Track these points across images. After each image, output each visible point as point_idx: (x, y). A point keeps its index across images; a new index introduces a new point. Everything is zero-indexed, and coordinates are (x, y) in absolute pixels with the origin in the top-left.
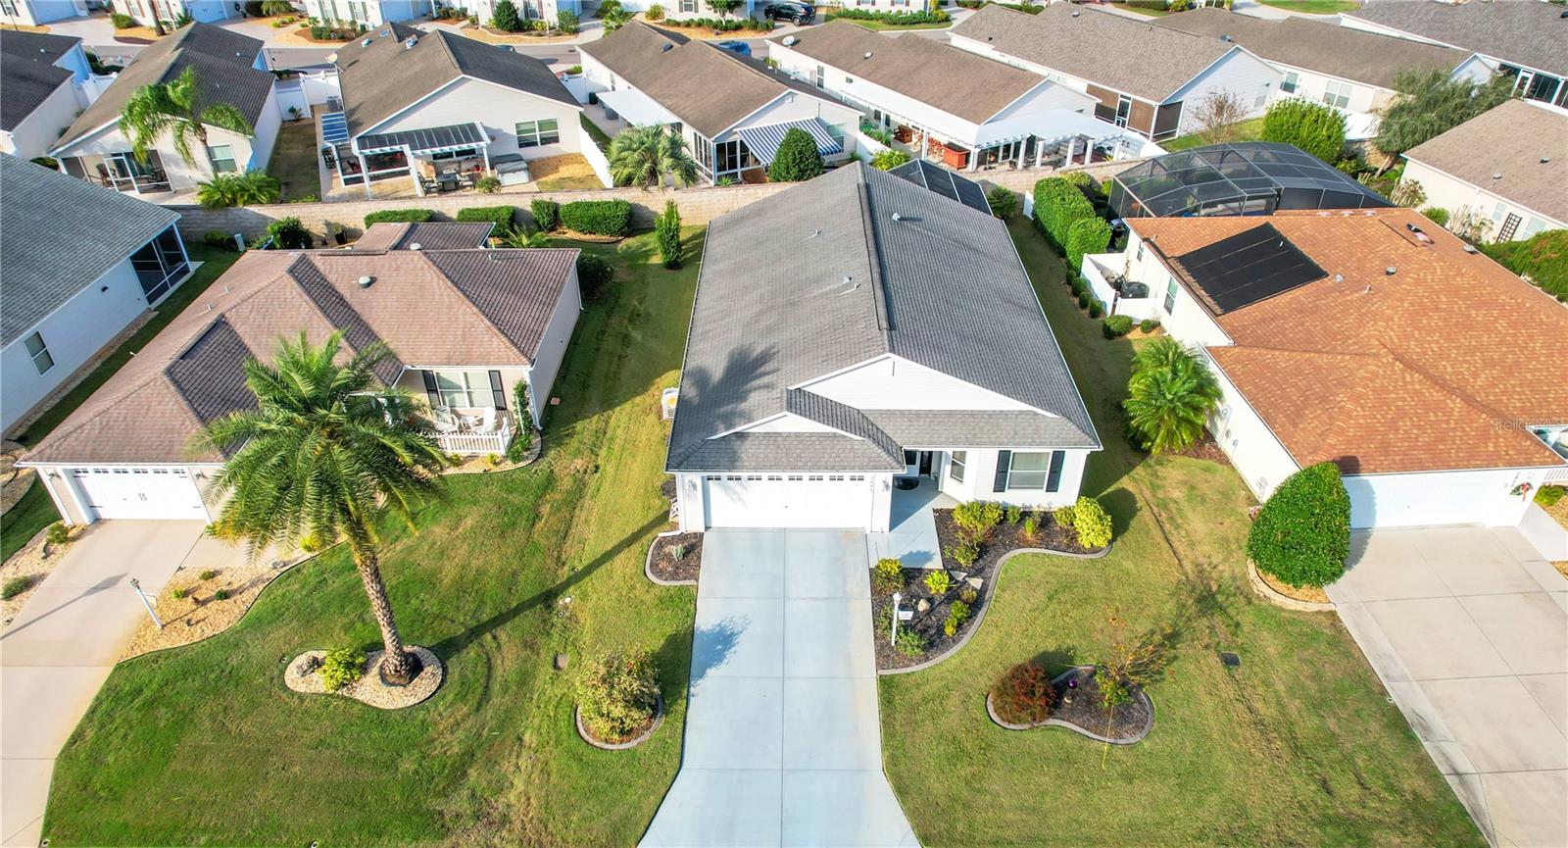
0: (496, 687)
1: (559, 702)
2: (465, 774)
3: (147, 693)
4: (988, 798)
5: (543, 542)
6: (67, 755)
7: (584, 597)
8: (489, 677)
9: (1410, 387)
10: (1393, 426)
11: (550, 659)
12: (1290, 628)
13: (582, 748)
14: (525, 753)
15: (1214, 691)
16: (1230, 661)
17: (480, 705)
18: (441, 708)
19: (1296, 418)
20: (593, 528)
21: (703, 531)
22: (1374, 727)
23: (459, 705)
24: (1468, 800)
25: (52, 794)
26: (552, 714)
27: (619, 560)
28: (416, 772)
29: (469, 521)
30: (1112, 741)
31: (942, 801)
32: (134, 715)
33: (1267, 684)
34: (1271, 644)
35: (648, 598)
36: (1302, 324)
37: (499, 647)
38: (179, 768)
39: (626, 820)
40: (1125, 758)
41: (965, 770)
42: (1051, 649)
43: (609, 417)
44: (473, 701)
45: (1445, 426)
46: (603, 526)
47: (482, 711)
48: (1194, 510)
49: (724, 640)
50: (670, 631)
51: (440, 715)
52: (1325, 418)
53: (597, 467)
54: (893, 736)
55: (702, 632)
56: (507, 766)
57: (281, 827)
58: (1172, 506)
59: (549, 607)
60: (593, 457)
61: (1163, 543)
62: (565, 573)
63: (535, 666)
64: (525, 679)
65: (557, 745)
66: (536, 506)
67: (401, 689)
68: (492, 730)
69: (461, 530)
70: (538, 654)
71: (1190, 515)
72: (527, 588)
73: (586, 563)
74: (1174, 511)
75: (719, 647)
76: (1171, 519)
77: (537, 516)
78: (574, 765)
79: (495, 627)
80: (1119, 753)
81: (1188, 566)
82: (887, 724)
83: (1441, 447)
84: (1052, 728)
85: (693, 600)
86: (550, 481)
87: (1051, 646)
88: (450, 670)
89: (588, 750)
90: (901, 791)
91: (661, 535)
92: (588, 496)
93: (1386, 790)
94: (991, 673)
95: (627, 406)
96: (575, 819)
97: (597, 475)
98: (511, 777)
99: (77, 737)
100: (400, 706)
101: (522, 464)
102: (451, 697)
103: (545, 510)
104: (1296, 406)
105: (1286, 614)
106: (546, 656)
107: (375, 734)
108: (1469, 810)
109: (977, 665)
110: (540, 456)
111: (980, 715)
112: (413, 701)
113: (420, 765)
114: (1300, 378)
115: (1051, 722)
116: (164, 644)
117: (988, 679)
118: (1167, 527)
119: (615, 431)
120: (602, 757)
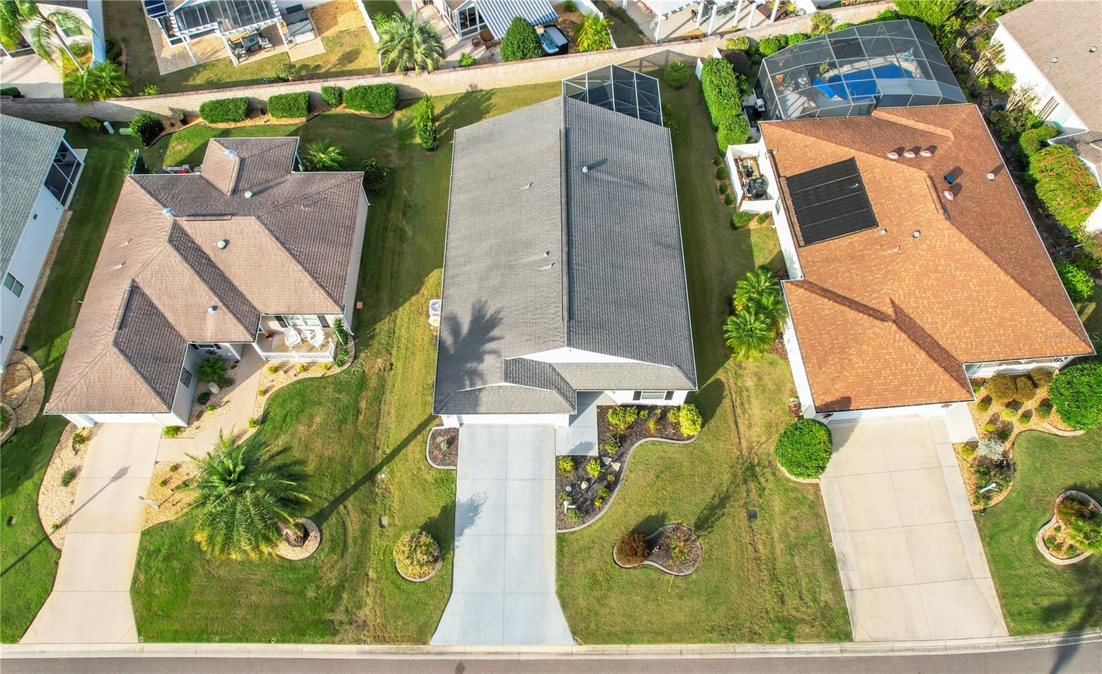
0: (350, 541)
1: (385, 551)
2: (341, 597)
3: (164, 551)
4: (608, 610)
5: (364, 432)
6: (135, 590)
7: (392, 472)
8: (345, 535)
9: (897, 344)
10: (878, 375)
11: (377, 520)
12: (791, 494)
13: (400, 581)
14: (370, 584)
15: (739, 538)
16: (752, 516)
17: (343, 554)
18: (323, 558)
19: (822, 362)
20: (393, 419)
21: (458, 426)
22: (817, 562)
23: (332, 555)
24: (851, 605)
25: (135, 613)
26: (382, 558)
27: (410, 447)
28: (316, 598)
29: (318, 419)
30: (677, 574)
31: (585, 612)
32: (162, 566)
33: (768, 533)
34: (777, 504)
35: (429, 478)
36: (849, 271)
37: (348, 513)
38: (194, 598)
39: (426, 623)
40: (681, 585)
41: (597, 594)
42: (653, 514)
43: (396, 316)
44: (339, 551)
45: (909, 373)
46: (400, 417)
47: (345, 557)
48: (757, 398)
49: (474, 508)
50: (442, 504)
51: (323, 562)
52: (839, 366)
53: (392, 365)
54: (562, 573)
55: (461, 504)
56: (362, 592)
57: (254, 631)
58: (745, 393)
59: (373, 482)
60: (388, 356)
61: (733, 426)
62: (380, 457)
63: (370, 525)
64: (365, 533)
65: (387, 579)
66: (357, 402)
67: (299, 548)
68: (351, 570)
69: (314, 427)
70: (370, 517)
71: (754, 401)
72: (358, 469)
73: (392, 448)
74: (745, 398)
75: (471, 514)
76: (742, 404)
77: (359, 412)
78: (397, 591)
79: (344, 500)
80: (678, 582)
81: (744, 444)
82: (559, 565)
83: (903, 388)
84: (646, 567)
85: (454, 481)
86: (363, 382)
87: (653, 512)
88: (324, 532)
89: (403, 583)
90: (564, 606)
91: (434, 428)
92: (388, 392)
93: (812, 601)
94: (617, 531)
95: (407, 305)
96: (400, 624)
97: (392, 372)
98: (365, 599)
99: (135, 580)
100: (301, 558)
101: (345, 367)
102: (327, 550)
103: (363, 405)
104: (825, 351)
105: (791, 484)
106: (375, 518)
107: (291, 576)
108: (849, 611)
109: (610, 526)
110: (356, 357)
111: (609, 559)
112: (307, 555)
113: (317, 593)
114: (834, 327)
115: (646, 562)
116: (163, 518)
117: (617, 534)
118: (738, 411)
119: (400, 330)
120: (411, 587)
